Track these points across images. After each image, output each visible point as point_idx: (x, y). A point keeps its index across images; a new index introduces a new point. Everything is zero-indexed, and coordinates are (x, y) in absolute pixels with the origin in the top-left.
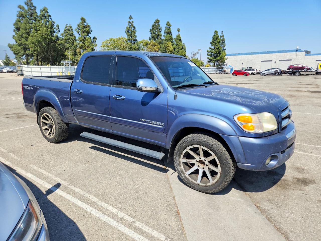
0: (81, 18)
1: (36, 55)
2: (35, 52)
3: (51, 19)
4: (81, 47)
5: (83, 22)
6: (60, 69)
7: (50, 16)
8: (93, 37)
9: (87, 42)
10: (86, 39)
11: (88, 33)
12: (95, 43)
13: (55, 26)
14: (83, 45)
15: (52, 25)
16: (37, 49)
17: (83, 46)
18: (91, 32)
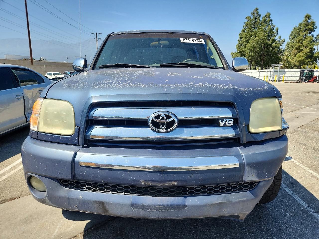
0: (305, 15)
1: (250, 60)
2: (250, 58)
3: (272, 23)
4: (298, 48)
5: (306, 20)
6: (268, 73)
7: (271, 20)
8: (316, 35)
9: (306, 41)
10: (305, 39)
11: (311, 31)
12: (317, 42)
13: (274, 30)
14: (301, 45)
15: (271, 29)
16: (252, 55)
17: (300, 47)
18: (315, 29)
